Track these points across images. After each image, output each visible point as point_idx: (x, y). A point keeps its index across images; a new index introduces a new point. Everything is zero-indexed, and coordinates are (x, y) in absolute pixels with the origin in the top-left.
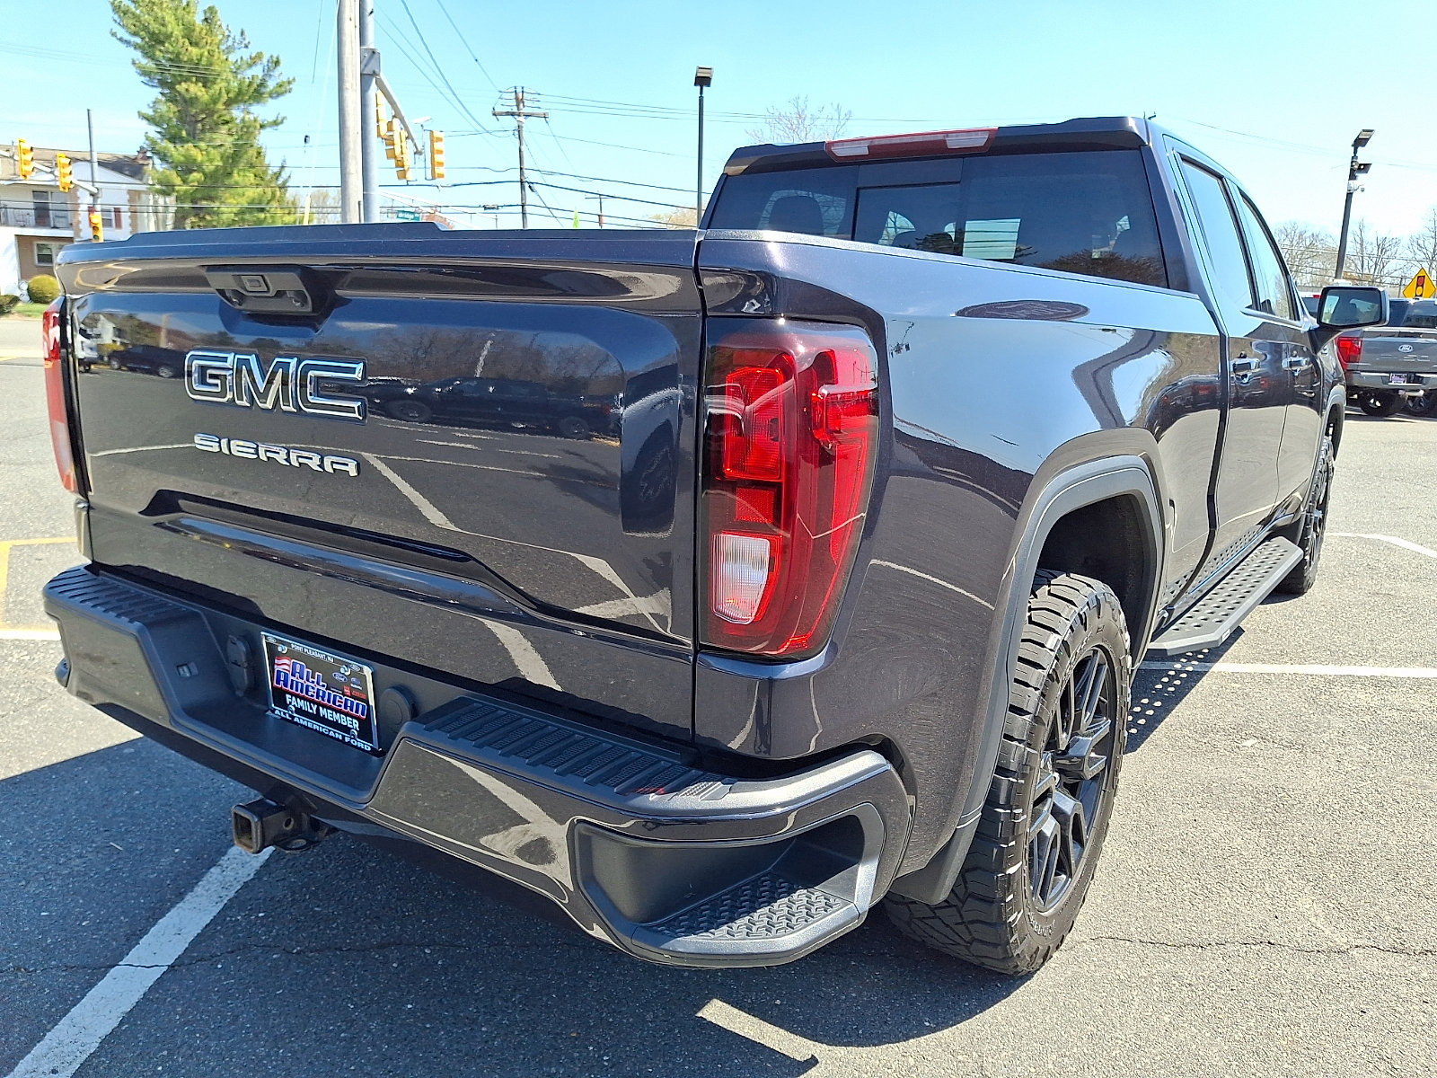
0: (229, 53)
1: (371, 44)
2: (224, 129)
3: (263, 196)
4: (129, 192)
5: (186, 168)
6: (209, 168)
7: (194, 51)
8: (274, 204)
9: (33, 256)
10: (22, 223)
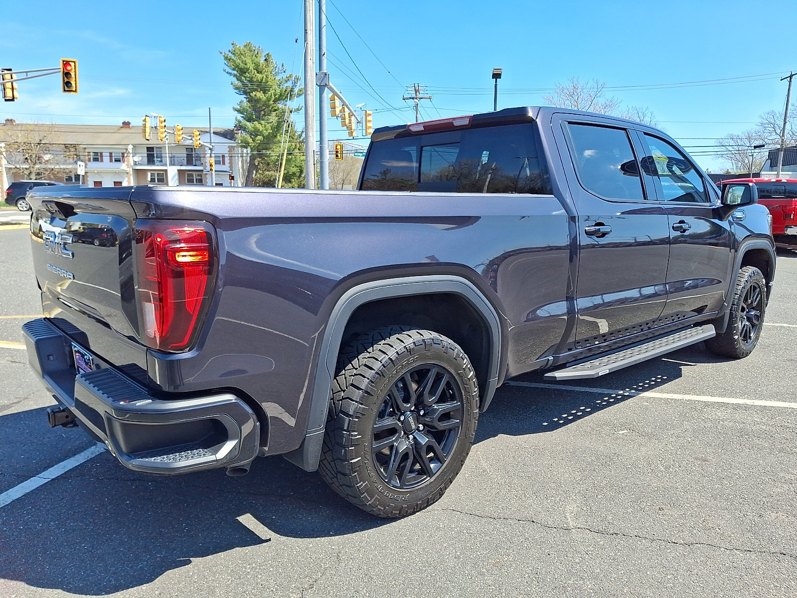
0: (276, 75)
1: (325, 70)
2: (274, 114)
3: (291, 147)
4: (229, 147)
5: (255, 133)
6: (266, 133)
7: (259, 76)
8: (297, 151)
9: (185, 180)
10: (181, 164)
